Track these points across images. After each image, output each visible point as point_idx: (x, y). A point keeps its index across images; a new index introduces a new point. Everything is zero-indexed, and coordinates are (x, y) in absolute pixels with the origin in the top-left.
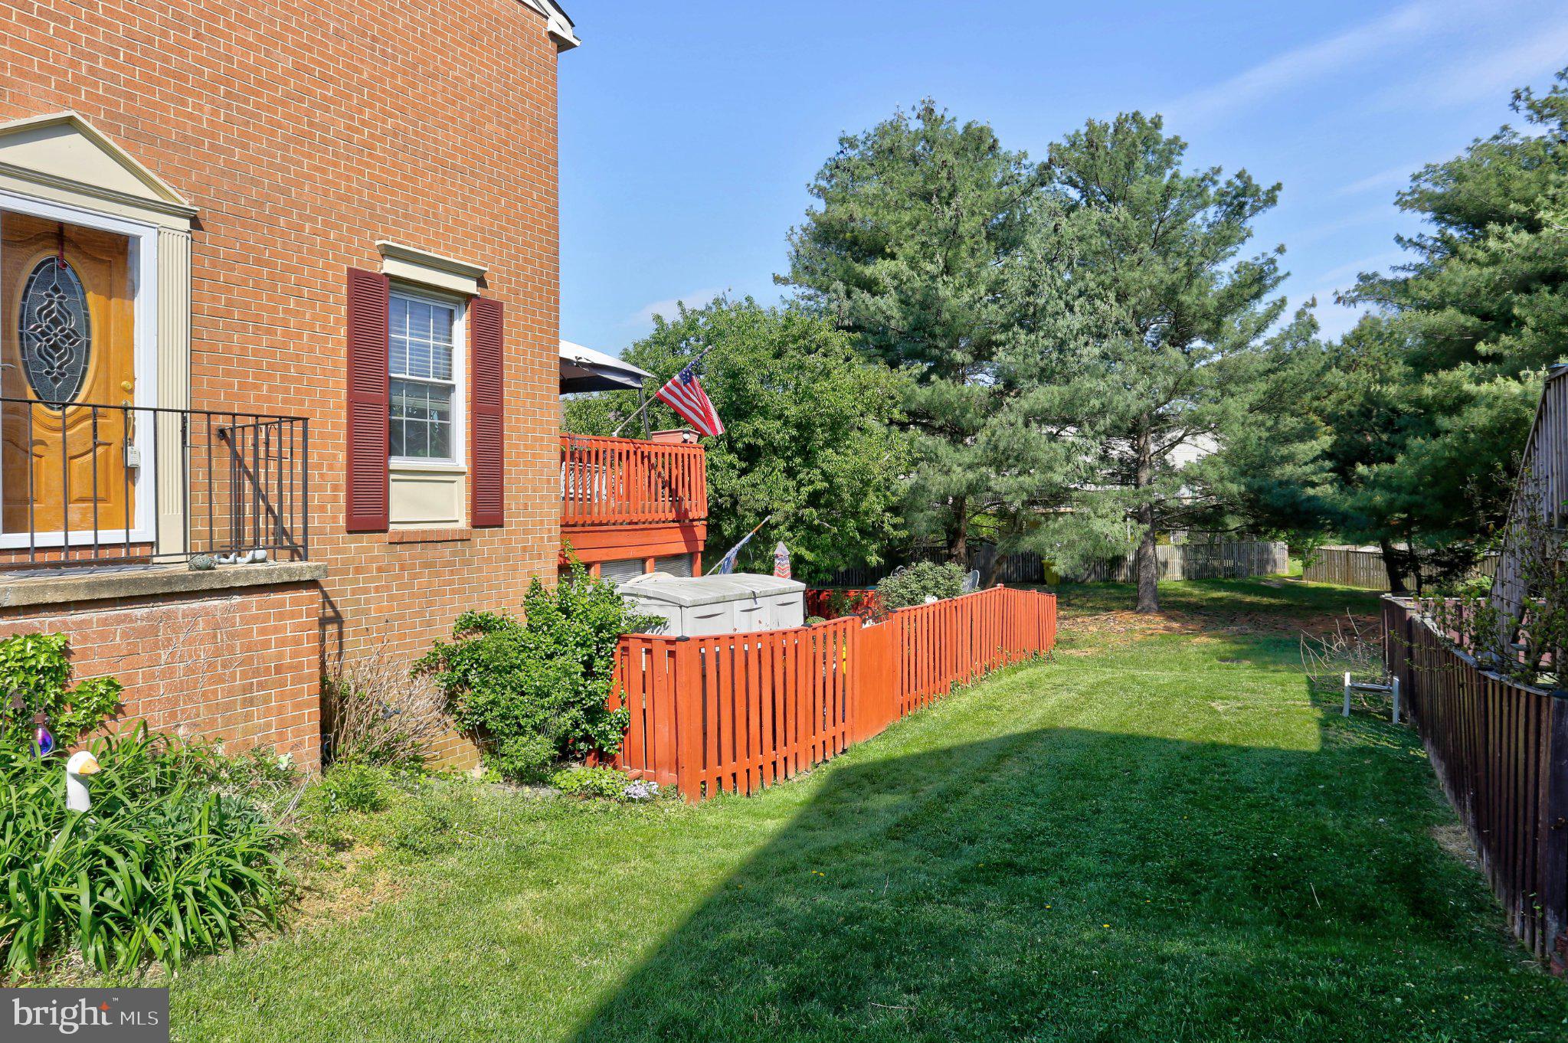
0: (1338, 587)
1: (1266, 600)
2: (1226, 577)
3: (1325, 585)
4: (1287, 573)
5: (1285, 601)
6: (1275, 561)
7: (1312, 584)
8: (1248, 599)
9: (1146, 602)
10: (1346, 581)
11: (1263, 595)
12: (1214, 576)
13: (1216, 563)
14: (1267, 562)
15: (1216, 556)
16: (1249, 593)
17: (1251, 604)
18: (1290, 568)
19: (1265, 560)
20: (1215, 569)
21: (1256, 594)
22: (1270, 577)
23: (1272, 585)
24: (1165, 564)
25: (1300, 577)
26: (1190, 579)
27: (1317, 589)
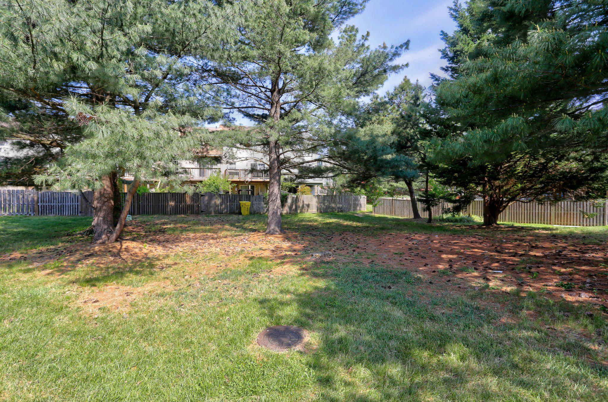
0: (389, 216)
1: (355, 224)
2: (338, 212)
3: (382, 216)
4: (366, 211)
5: (365, 224)
6: (361, 205)
7: (377, 215)
8: (346, 223)
9: (272, 227)
10: (391, 213)
11: (354, 221)
12: (333, 211)
13: (333, 205)
14: (357, 205)
15: (334, 202)
16: (346, 220)
17: (347, 226)
18: (367, 209)
19: (356, 204)
20: (333, 208)
21: (350, 221)
22: (358, 212)
23: (359, 215)
24: (308, 206)
25: (371, 212)
26: (321, 212)
27: (379, 218)
